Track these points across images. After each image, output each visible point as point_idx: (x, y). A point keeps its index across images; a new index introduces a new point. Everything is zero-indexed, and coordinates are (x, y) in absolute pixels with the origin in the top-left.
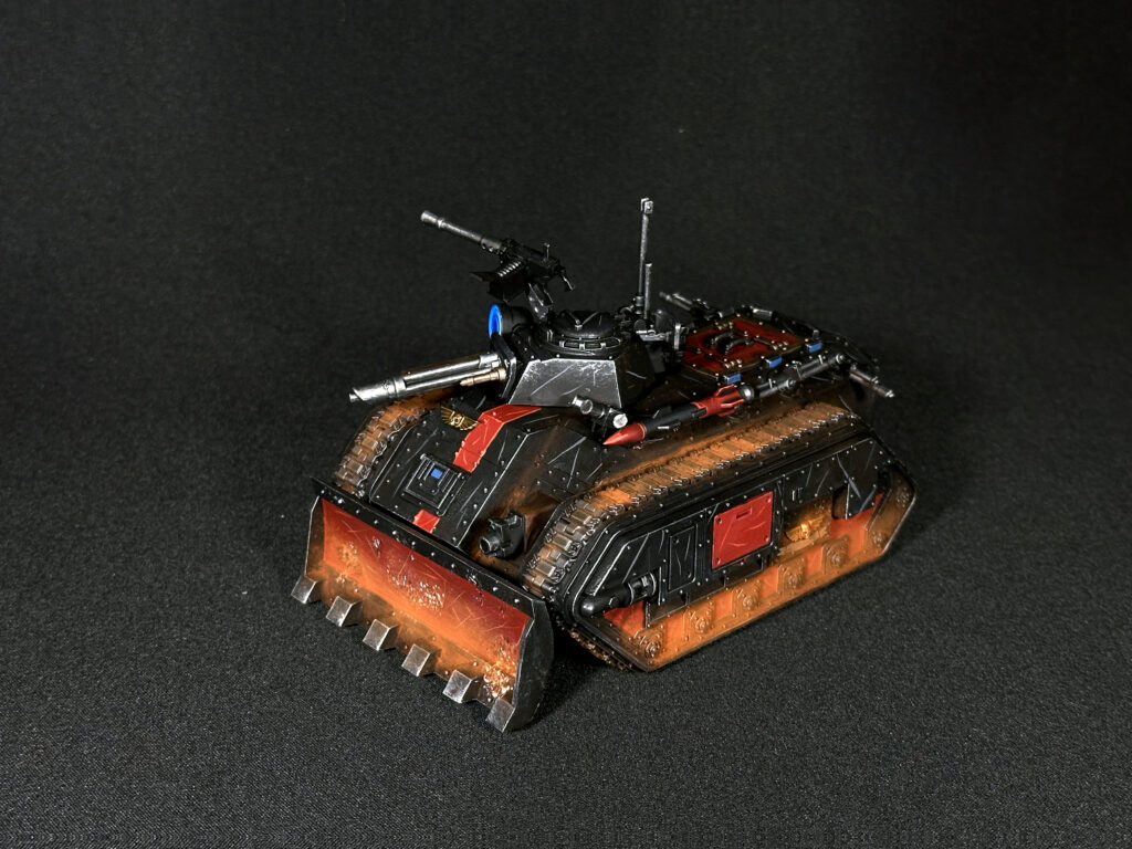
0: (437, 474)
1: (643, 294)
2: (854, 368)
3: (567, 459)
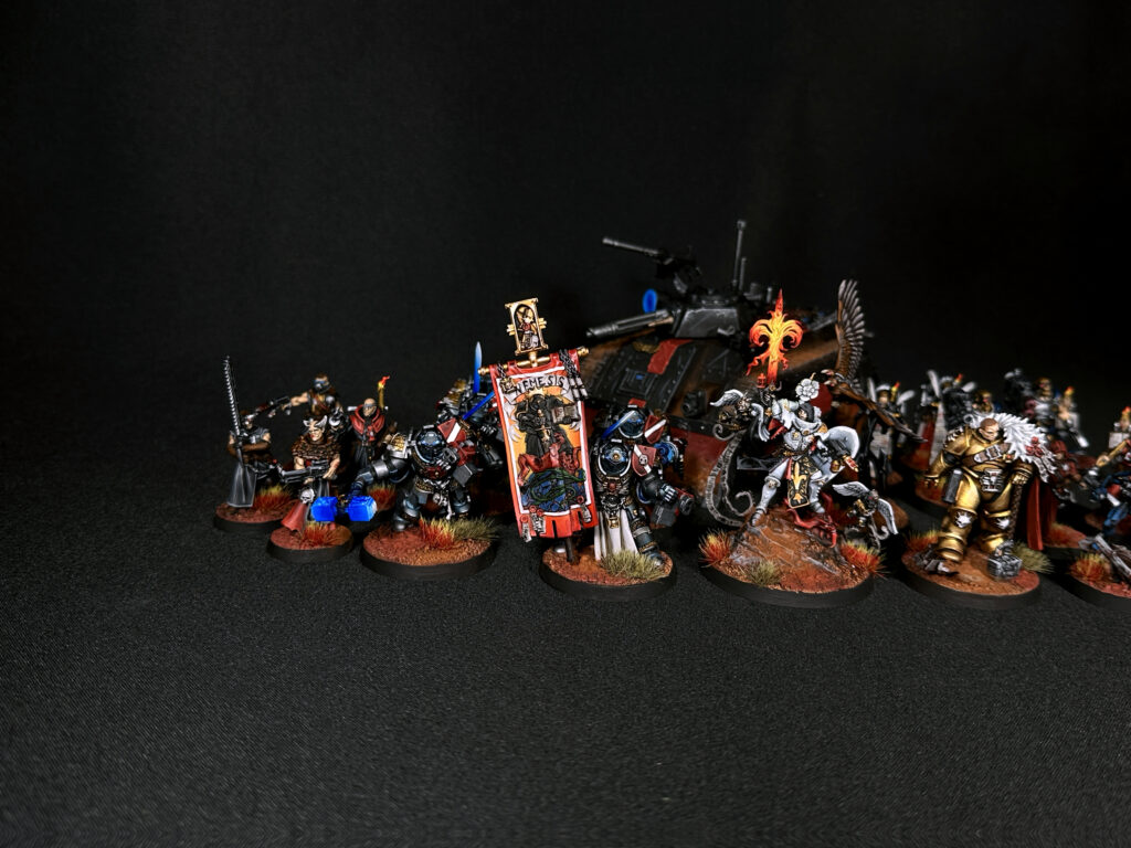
0: (640, 377)
3: (720, 362)
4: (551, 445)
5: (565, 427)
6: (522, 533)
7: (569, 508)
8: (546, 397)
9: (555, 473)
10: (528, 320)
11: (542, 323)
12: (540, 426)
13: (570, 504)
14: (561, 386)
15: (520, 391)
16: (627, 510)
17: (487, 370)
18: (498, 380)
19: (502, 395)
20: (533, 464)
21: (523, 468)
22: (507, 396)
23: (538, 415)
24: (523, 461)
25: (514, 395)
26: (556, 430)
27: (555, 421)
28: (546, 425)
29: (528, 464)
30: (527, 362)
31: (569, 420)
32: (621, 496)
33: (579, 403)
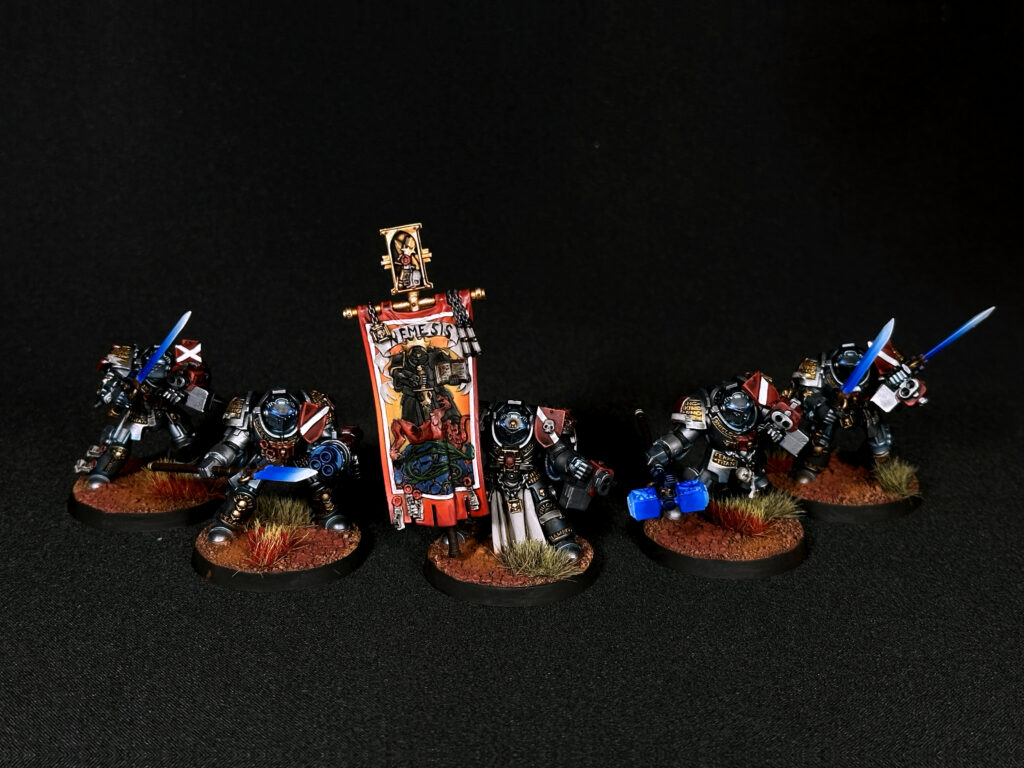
4: (432, 411)
5: (452, 389)
6: (393, 518)
7: (454, 491)
8: (429, 350)
9: (437, 446)
10: (408, 252)
11: (426, 254)
12: (420, 387)
13: (454, 486)
14: (448, 336)
15: (396, 340)
16: (532, 490)
17: (355, 312)
18: (368, 326)
19: (372, 345)
20: (409, 433)
21: (397, 437)
22: (380, 347)
23: (417, 373)
24: (398, 428)
25: (388, 346)
26: (440, 392)
27: (439, 381)
28: (428, 386)
29: (403, 432)
30: (406, 304)
31: (456, 380)
32: (524, 472)
33: (470, 359)
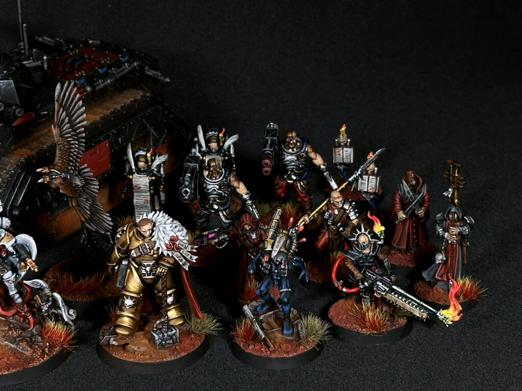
1: (24, 41)
2: (147, 68)
